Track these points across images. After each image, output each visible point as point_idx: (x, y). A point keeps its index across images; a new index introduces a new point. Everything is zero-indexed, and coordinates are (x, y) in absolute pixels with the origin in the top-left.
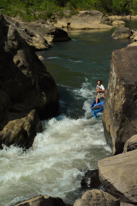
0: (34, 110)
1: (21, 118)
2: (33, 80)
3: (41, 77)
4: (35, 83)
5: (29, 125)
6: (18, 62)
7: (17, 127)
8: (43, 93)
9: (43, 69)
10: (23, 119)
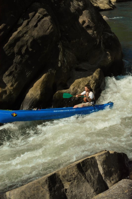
0: (99, 69)
1: (87, 77)
2: (98, 40)
3: (106, 37)
4: (100, 42)
5: (94, 83)
6: (84, 22)
7: (83, 85)
8: (107, 52)
9: (107, 29)
10: (88, 77)
